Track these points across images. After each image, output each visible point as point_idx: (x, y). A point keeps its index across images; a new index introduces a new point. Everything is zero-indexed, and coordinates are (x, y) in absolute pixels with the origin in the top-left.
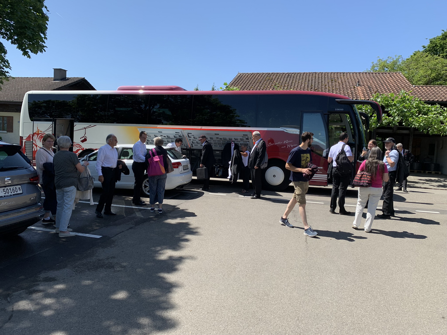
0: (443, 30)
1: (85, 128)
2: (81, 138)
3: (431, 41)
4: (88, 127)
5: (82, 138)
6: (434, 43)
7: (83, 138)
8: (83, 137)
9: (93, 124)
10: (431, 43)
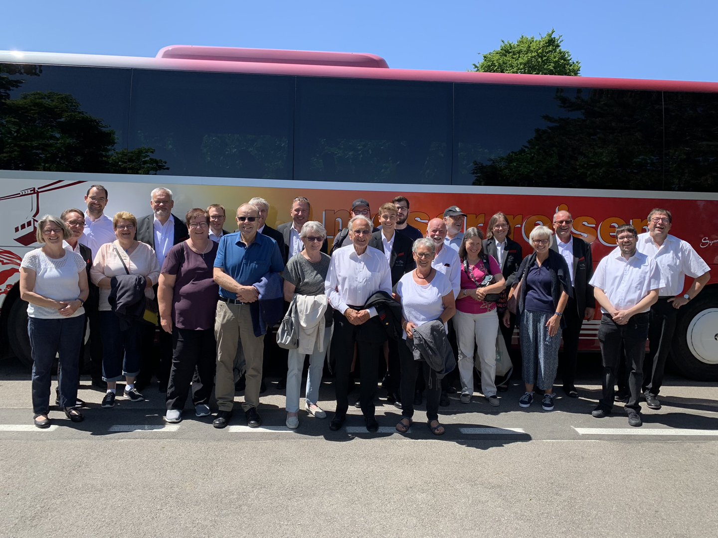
0: (503, 41)
1: (34, 191)
2: (17, 230)
3: (485, 57)
4: (47, 188)
5: (23, 227)
6: (489, 61)
7: (30, 229)
8: (29, 224)
9: (69, 177)
10: (485, 61)
